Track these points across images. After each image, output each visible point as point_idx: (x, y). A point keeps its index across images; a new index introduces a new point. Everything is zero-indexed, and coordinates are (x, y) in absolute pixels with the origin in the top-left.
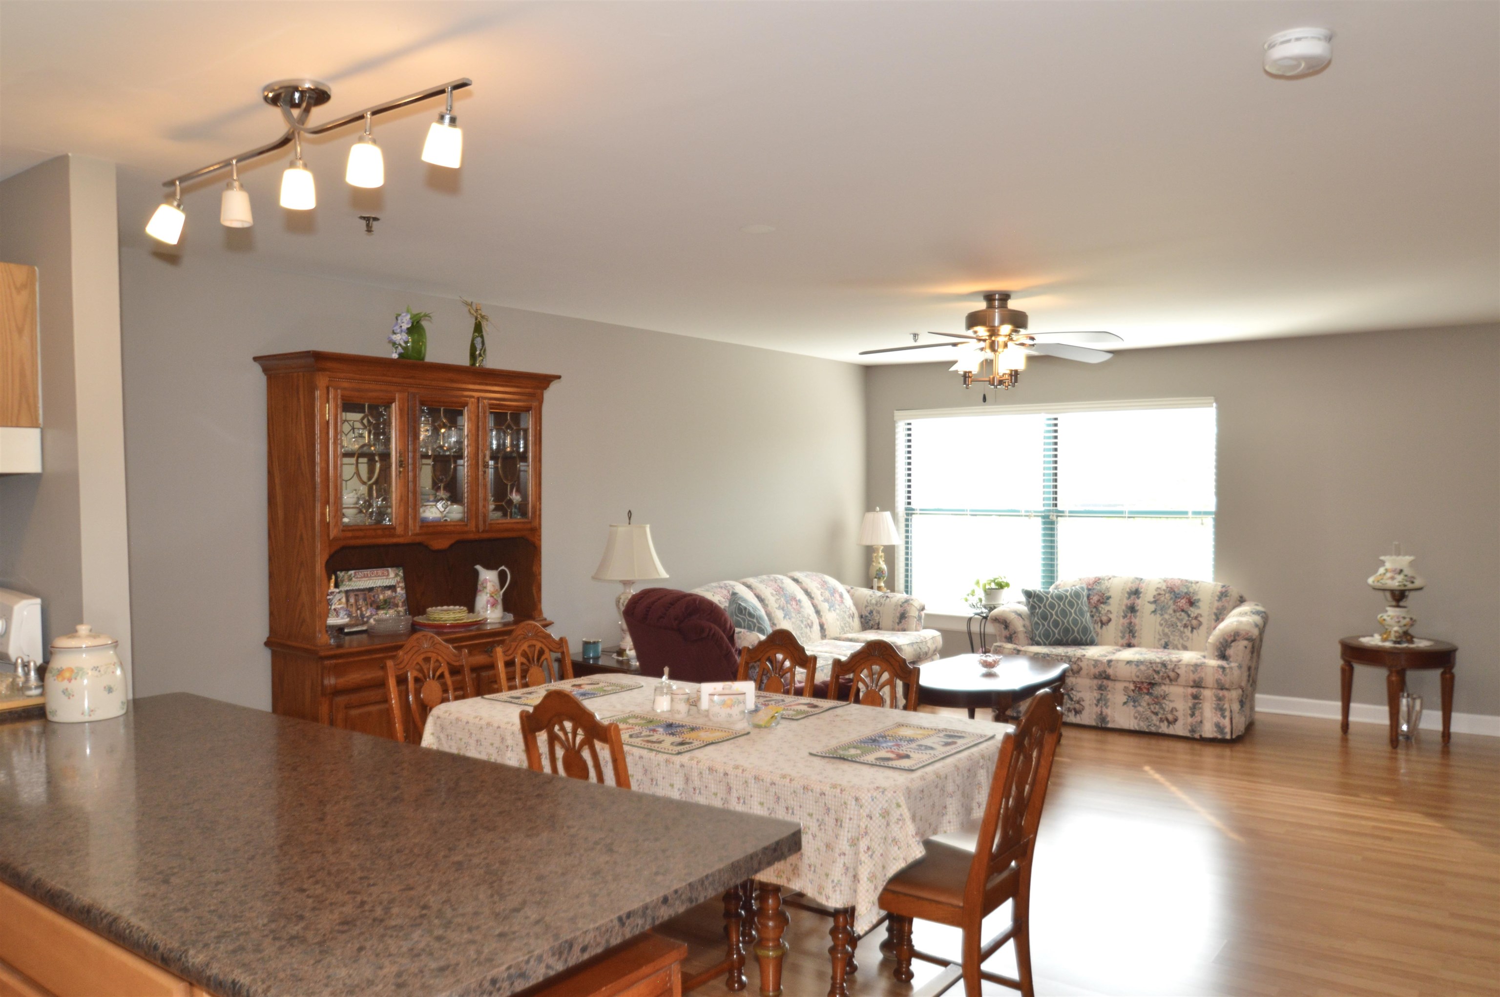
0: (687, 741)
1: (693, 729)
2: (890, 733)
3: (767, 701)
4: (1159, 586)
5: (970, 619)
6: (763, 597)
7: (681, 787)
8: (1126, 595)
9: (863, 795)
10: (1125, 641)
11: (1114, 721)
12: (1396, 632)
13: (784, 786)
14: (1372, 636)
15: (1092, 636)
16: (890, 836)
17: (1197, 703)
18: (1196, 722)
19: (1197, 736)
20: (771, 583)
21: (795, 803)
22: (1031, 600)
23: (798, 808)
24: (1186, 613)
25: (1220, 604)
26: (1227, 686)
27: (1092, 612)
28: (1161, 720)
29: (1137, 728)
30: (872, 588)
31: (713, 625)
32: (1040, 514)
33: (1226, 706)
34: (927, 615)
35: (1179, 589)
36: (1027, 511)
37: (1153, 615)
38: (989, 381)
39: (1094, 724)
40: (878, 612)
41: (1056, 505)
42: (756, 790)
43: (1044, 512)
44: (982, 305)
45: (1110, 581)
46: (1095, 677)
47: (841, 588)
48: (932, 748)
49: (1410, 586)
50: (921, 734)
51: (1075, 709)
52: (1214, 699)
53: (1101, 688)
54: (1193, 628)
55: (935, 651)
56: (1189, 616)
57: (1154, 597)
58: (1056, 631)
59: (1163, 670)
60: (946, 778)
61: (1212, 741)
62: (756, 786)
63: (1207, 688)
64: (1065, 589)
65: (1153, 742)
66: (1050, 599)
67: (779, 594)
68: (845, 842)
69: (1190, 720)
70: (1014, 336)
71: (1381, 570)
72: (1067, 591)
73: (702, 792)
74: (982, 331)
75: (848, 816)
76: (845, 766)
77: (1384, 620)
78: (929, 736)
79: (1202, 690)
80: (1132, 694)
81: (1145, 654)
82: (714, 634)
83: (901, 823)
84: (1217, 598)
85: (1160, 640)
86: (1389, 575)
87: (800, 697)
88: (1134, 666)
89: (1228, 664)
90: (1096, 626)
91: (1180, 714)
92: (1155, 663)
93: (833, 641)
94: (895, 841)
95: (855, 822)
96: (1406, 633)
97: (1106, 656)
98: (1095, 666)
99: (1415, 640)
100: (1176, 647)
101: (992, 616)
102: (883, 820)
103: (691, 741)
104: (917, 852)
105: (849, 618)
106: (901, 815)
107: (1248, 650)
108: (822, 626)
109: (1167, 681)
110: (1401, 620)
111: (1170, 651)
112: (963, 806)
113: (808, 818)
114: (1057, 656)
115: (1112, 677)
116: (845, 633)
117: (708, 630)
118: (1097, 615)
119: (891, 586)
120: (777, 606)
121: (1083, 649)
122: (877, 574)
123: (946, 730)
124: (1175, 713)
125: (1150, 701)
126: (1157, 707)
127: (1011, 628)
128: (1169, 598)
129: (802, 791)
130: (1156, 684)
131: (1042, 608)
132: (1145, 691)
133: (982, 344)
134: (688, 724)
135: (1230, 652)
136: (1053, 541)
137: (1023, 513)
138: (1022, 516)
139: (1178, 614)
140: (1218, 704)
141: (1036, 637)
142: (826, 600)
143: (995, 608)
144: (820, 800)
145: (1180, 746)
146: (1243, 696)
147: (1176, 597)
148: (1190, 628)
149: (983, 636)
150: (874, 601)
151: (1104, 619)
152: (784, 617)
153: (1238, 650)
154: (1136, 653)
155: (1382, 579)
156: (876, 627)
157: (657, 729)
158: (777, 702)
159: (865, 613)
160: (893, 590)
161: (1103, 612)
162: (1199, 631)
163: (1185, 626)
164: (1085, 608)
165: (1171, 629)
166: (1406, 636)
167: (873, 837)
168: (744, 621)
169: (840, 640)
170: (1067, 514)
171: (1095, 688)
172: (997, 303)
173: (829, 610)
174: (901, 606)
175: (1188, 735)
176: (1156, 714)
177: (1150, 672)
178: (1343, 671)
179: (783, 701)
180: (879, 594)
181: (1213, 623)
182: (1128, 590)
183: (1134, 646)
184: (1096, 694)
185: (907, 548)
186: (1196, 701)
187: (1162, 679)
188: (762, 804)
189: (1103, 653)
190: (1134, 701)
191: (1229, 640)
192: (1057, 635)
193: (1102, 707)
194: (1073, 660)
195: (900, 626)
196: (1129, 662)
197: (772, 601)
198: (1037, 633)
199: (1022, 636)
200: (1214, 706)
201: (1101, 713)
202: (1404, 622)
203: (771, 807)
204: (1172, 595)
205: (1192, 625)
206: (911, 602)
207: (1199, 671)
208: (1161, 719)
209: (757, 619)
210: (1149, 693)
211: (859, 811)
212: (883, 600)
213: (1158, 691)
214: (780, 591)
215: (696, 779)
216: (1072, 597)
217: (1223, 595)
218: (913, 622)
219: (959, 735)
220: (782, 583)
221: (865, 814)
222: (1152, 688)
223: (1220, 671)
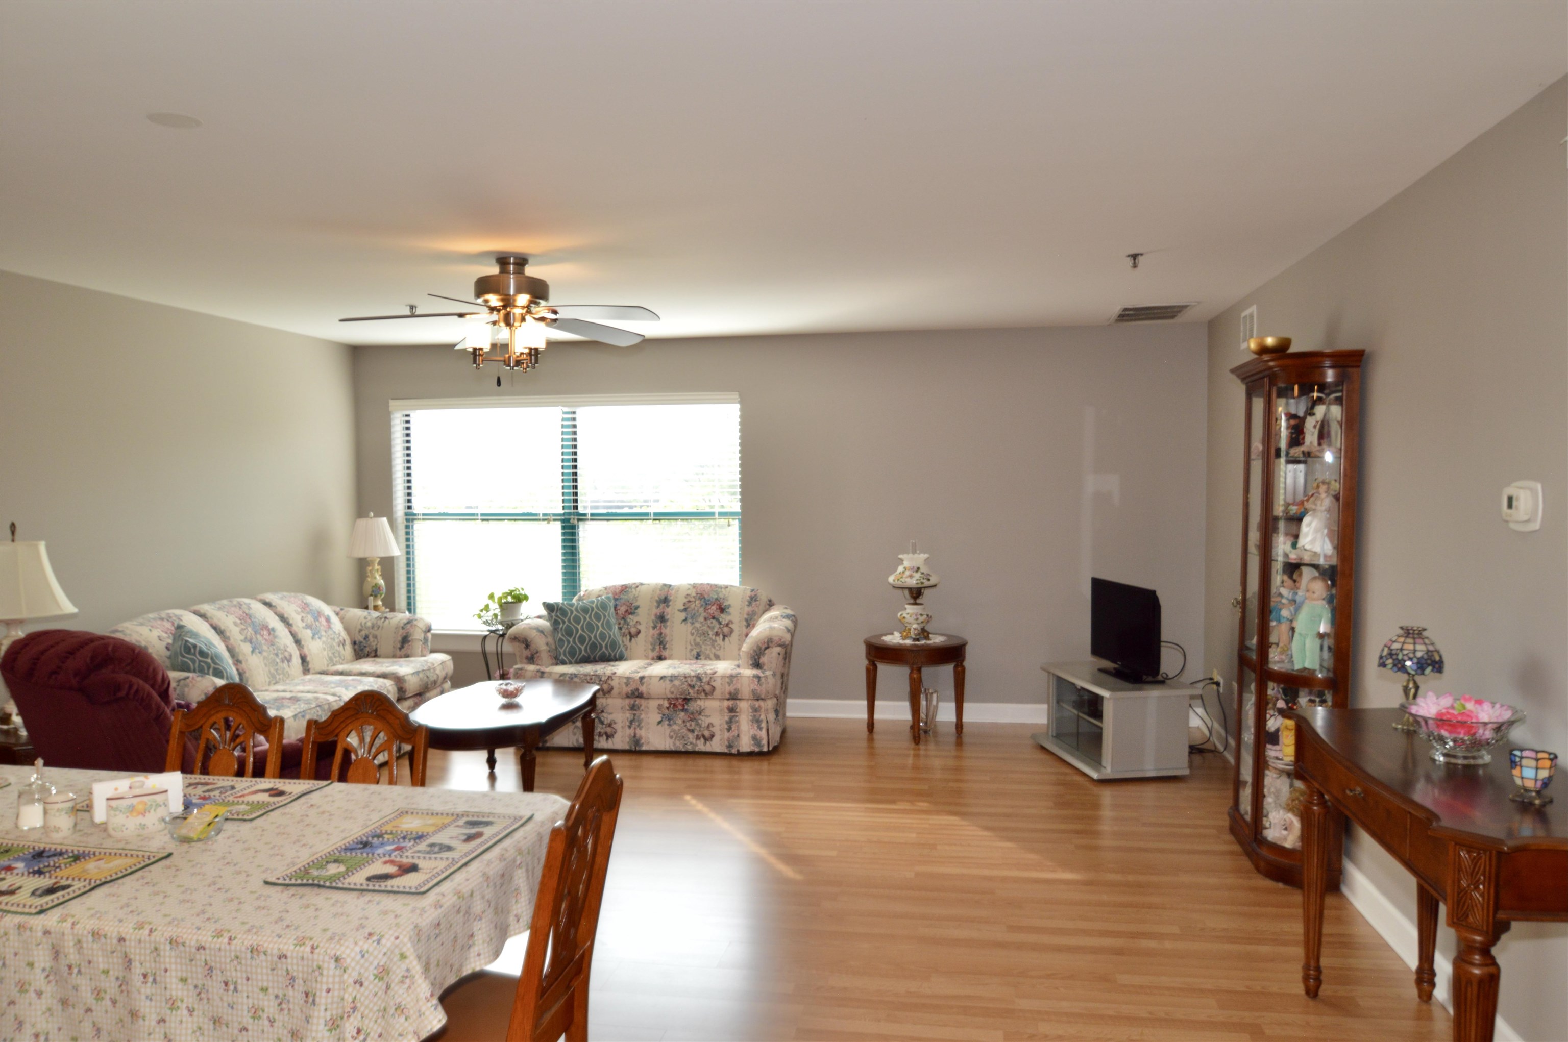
0: (64, 882)
1: (77, 858)
2: (388, 828)
3: (208, 791)
4: (689, 592)
5: (485, 637)
6: (222, 628)
7: (48, 966)
8: (655, 604)
9: (348, 951)
10: (655, 654)
11: (649, 743)
12: (915, 629)
13: (220, 949)
14: (892, 634)
15: (621, 651)
16: (392, 1003)
17: (733, 716)
18: (734, 736)
19: (734, 751)
20: (233, 609)
21: (239, 974)
22: (553, 614)
23: (245, 981)
24: (718, 620)
25: (750, 609)
26: (763, 697)
27: (619, 624)
28: (698, 738)
29: (673, 748)
30: (367, 608)
31: (135, 680)
32: (559, 518)
33: (763, 717)
34: (434, 636)
35: (709, 595)
36: (544, 515)
37: (684, 623)
38: (504, 361)
39: (627, 747)
40: (375, 637)
41: (576, 508)
42: (173, 960)
43: (564, 514)
44: (494, 270)
45: (638, 589)
46: (628, 696)
47: (327, 610)
48: (449, 848)
49: (927, 583)
50: (433, 825)
51: (606, 733)
52: (751, 711)
53: (633, 708)
54: (724, 636)
55: (445, 678)
56: (720, 623)
57: (684, 605)
58: (583, 648)
59: (699, 684)
60: (472, 895)
61: (750, 755)
62: (173, 954)
63: (743, 699)
64: (590, 600)
65: (690, 762)
66: (575, 613)
67: (246, 622)
68: (322, 1027)
69: (727, 735)
70: (534, 309)
71: (901, 569)
72: (593, 602)
73: (83, 970)
74: (494, 300)
75: (325, 987)
76: (320, 898)
77: (904, 618)
78: (444, 826)
79: (738, 702)
80: (666, 712)
81: (679, 667)
82: (137, 691)
83: (408, 981)
84: (747, 603)
85: (692, 650)
86: (907, 573)
87: (258, 780)
88: (668, 682)
89: (763, 673)
90: (624, 639)
91: (716, 730)
92: (690, 677)
93: (319, 676)
94: (400, 1009)
95: (336, 993)
96: (923, 630)
97: (638, 672)
98: (627, 684)
99: (930, 636)
100: (708, 658)
101: (510, 635)
102: (380, 984)
103: (69, 882)
104: (435, 1022)
105: (339, 645)
106: (408, 970)
107: (782, 656)
108: (303, 659)
109: (703, 695)
110: (919, 617)
111: (703, 662)
112: (496, 927)
113: (261, 995)
114: (586, 675)
115: (645, 695)
116: (334, 665)
117: (127, 686)
118: (626, 626)
119: (390, 605)
120: (242, 638)
121: (613, 666)
122: (373, 591)
123: (464, 814)
124: (711, 729)
125: (686, 718)
126: (693, 723)
127: (533, 647)
128: (699, 605)
129: (249, 955)
130: (691, 699)
131: (567, 623)
132: (680, 707)
133: (495, 317)
134: (70, 849)
135: (764, 660)
136: (574, 548)
137: (541, 517)
138: (539, 520)
139: (709, 622)
140: (755, 715)
141: (560, 655)
142: (308, 626)
143: (513, 625)
144: (279, 966)
145: (718, 763)
146: (777, 704)
147: (706, 604)
148: (721, 636)
149: (500, 656)
150: (369, 624)
151: (633, 630)
152: (253, 652)
153: (772, 657)
154: (670, 666)
155: (902, 577)
156: (373, 654)
157: (14, 866)
158: (223, 790)
159: (359, 638)
160: (393, 610)
161: (631, 623)
162: (731, 639)
163: (717, 634)
164: (613, 621)
165: (702, 638)
166: (924, 633)
167: (366, 1012)
168: (193, 661)
169: (327, 674)
170: (589, 517)
171: (628, 708)
172: (512, 267)
173: (313, 638)
174: (403, 628)
175: (726, 751)
176: (692, 731)
177: (685, 686)
178: (868, 670)
179: (233, 788)
180: (376, 614)
181: (745, 630)
182: (657, 598)
183: (665, 659)
184: (628, 715)
185: (408, 559)
186: (733, 714)
187: (698, 693)
188: (184, 980)
189: (634, 669)
190: (669, 720)
191: (763, 647)
192: (583, 653)
193: (635, 728)
194: (603, 679)
195: (403, 652)
196: (662, 678)
197: (235, 633)
198: (562, 651)
199: (545, 656)
200: (751, 718)
201: (635, 736)
202: (921, 619)
203: (200, 983)
204: (702, 602)
205: (723, 633)
206: (415, 623)
207: (734, 682)
208: (697, 736)
209: (212, 659)
210: (683, 710)
211: (341, 976)
212: (380, 622)
213: (693, 706)
214: (246, 618)
215: (72, 950)
216: (598, 609)
217: (753, 599)
218: (418, 646)
219: (485, 819)
220: (249, 608)
221: (351, 981)
222: (687, 704)
223: (756, 680)
